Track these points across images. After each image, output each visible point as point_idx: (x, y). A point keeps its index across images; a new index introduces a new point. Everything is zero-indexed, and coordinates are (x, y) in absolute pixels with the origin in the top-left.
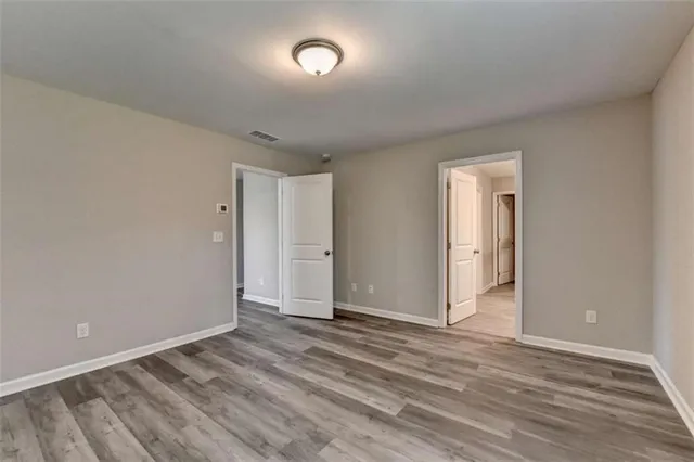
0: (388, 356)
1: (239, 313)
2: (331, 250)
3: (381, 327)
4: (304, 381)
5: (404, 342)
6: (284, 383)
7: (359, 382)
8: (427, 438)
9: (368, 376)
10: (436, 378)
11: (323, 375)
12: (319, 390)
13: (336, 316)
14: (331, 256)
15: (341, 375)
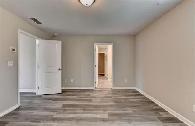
0: (90, 100)
1: (20, 99)
2: (61, 68)
3: (79, 92)
4: (73, 118)
5: (90, 95)
6: (66, 122)
7: (90, 112)
8: (121, 120)
9: (90, 109)
10: (107, 103)
11: (76, 113)
12: (80, 119)
13: (62, 91)
14: (61, 70)
15: (83, 111)
